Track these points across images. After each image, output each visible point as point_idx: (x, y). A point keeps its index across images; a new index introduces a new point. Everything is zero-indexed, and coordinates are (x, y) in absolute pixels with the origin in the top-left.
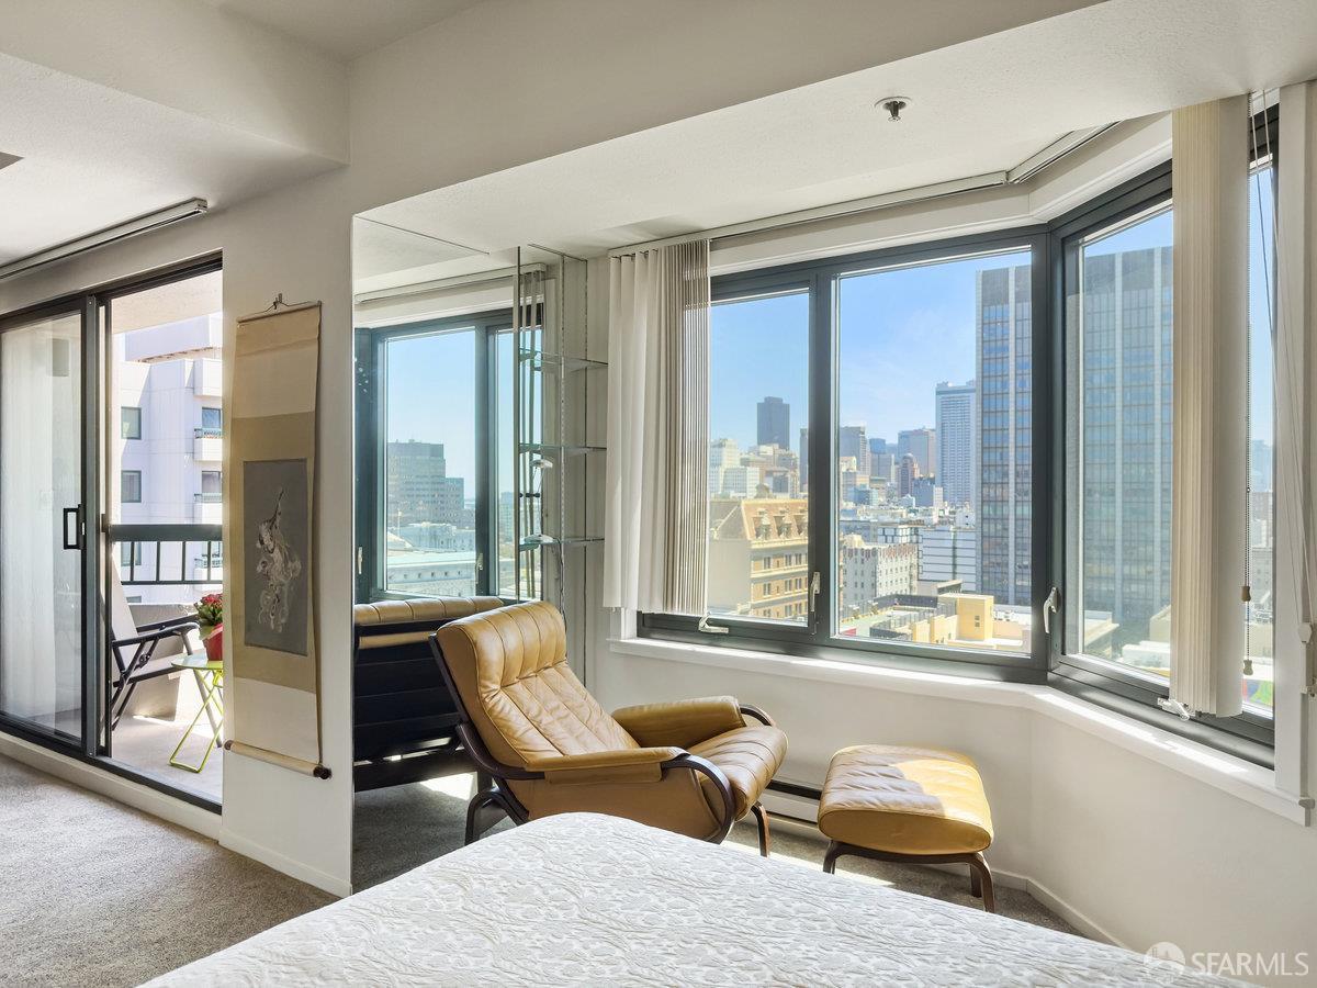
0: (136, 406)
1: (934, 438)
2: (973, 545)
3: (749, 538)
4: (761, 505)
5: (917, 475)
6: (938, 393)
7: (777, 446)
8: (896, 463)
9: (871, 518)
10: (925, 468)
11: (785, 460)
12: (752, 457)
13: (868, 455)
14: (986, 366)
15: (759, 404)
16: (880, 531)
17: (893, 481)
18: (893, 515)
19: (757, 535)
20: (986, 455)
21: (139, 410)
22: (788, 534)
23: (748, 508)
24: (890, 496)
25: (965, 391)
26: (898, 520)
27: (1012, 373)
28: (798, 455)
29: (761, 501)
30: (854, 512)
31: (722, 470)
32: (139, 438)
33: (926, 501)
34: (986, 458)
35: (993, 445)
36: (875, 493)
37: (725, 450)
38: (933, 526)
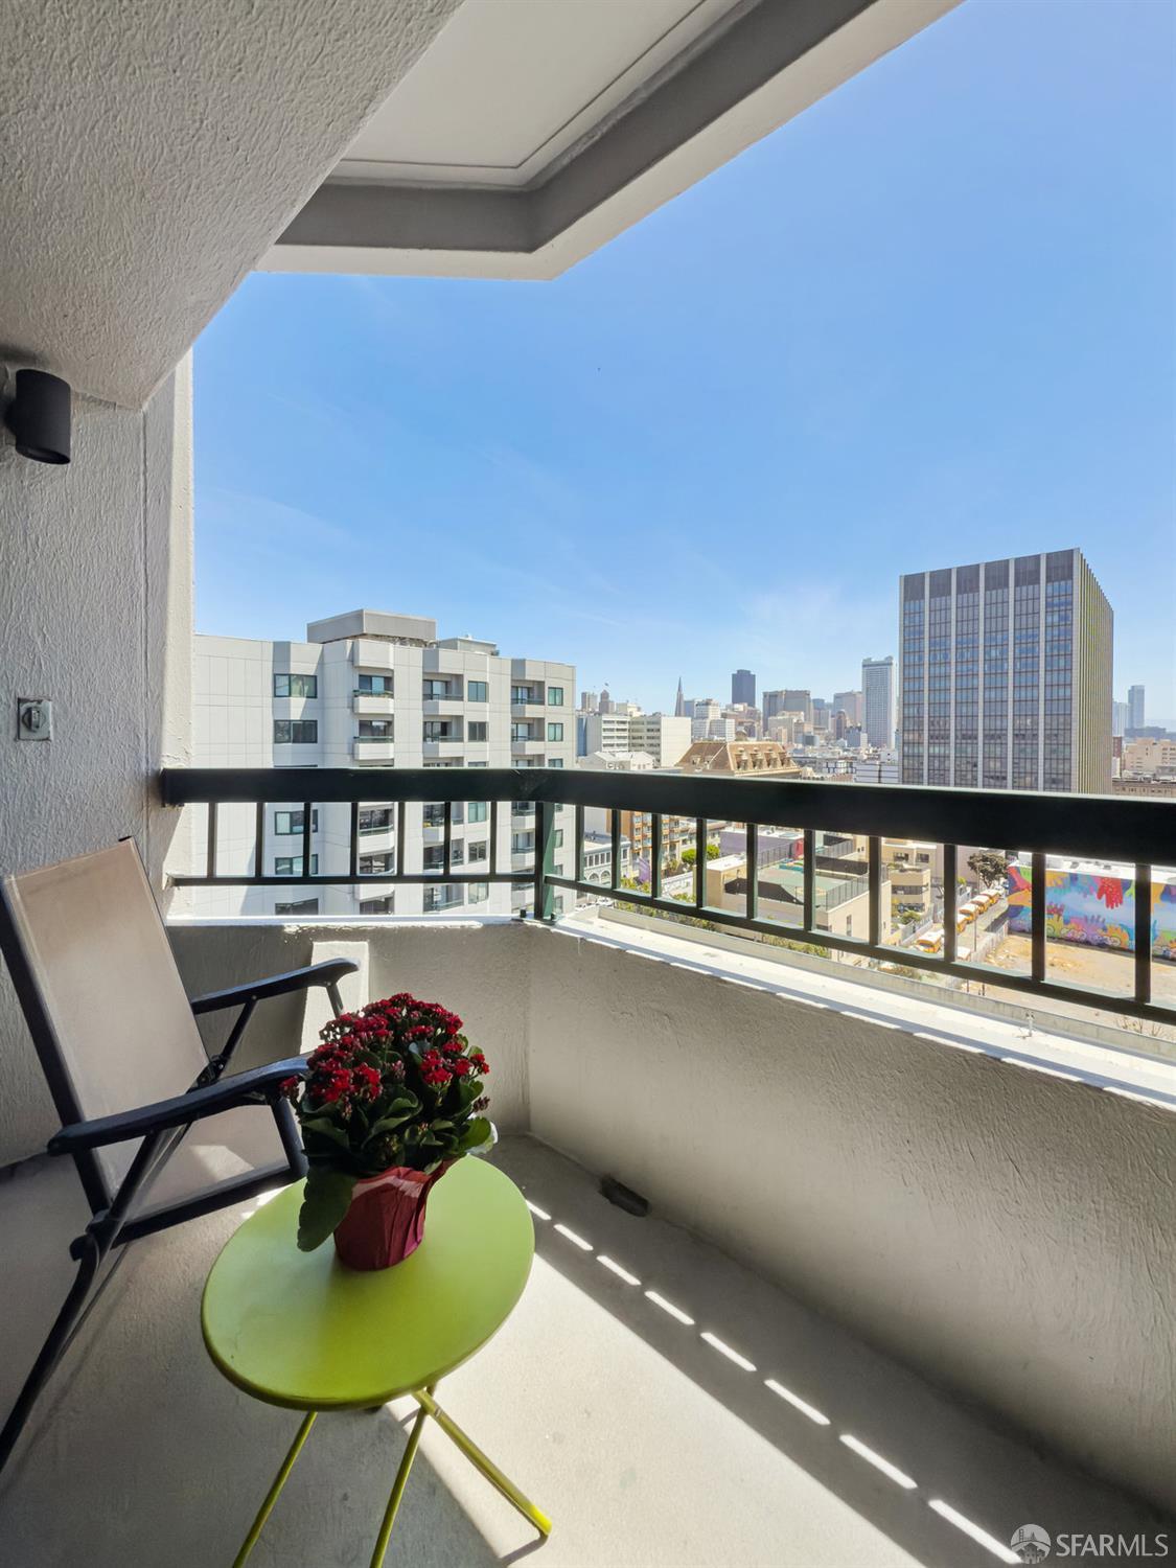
0: (312, 674)
1: (861, 699)
2: (896, 775)
3: (732, 769)
4: (740, 746)
5: (849, 724)
6: (864, 666)
7: (746, 704)
8: (832, 716)
9: (817, 755)
10: (854, 719)
11: (752, 714)
12: (729, 712)
13: (812, 711)
14: (907, 645)
15: (733, 675)
16: (825, 765)
17: (830, 729)
18: (833, 753)
19: (739, 767)
20: (906, 710)
21: (315, 677)
22: (775, 765)
23: (732, 748)
24: (827, 739)
25: (884, 664)
26: (837, 757)
27: (927, 650)
28: (762, 711)
29: (741, 743)
30: (802, 751)
31: (708, 721)
32: (315, 697)
33: (855, 743)
34: (906, 712)
35: (911, 702)
36: (818, 737)
37: (710, 707)
38: (864, 761)
